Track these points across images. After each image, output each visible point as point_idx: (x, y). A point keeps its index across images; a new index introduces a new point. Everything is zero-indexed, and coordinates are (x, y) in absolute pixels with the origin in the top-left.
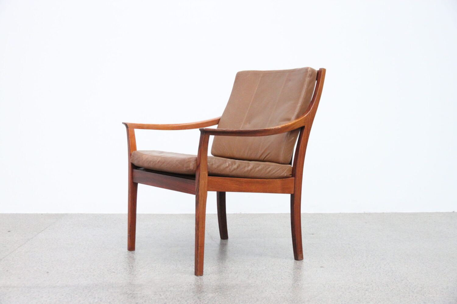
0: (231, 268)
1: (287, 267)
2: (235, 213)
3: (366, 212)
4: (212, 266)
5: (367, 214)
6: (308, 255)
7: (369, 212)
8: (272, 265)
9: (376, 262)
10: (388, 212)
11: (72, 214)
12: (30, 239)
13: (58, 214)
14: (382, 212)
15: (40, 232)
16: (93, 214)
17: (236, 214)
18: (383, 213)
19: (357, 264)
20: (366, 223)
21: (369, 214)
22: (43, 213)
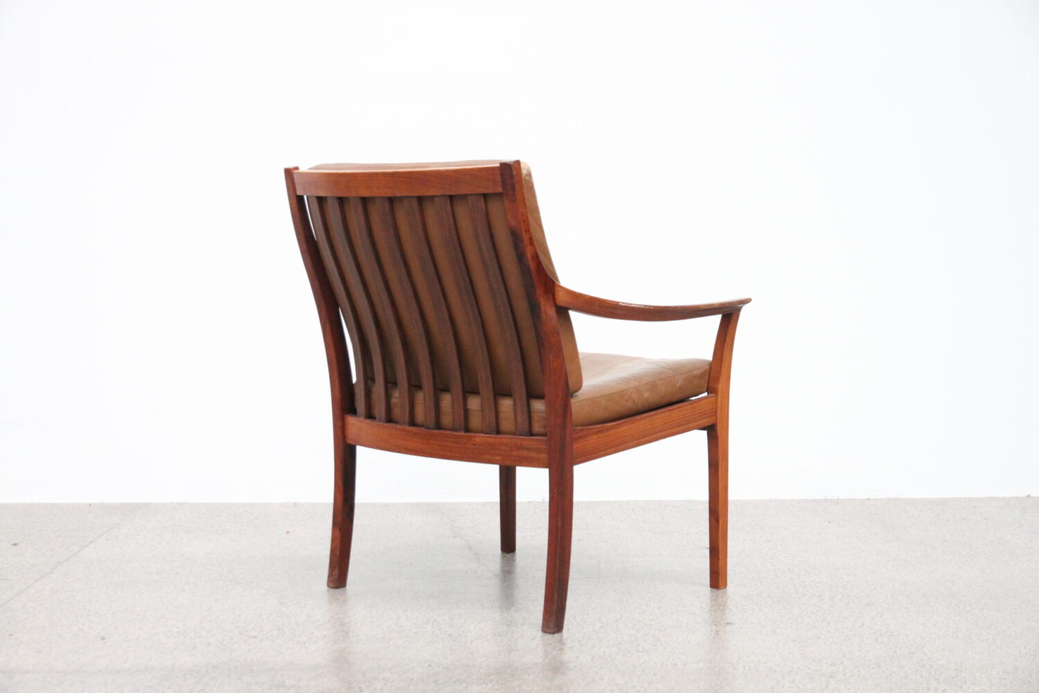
0: (522, 625)
1: (651, 625)
2: (531, 500)
3: (828, 498)
4: (480, 622)
5: (831, 501)
6: (698, 597)
7: (835, 498)
8: (616, 620)
9: (852, 612)
10: (879, 497)
11: (157, 504)
12: (63, 562)
13: (127, 504)
14: (867, 497)
15: (86, 546)
16: (206, 504)
17: (534, 502)
18: (869, 499)
19: (809, 617)
20: (830, 522)
21: (837, 502)
22: (91, 502)
